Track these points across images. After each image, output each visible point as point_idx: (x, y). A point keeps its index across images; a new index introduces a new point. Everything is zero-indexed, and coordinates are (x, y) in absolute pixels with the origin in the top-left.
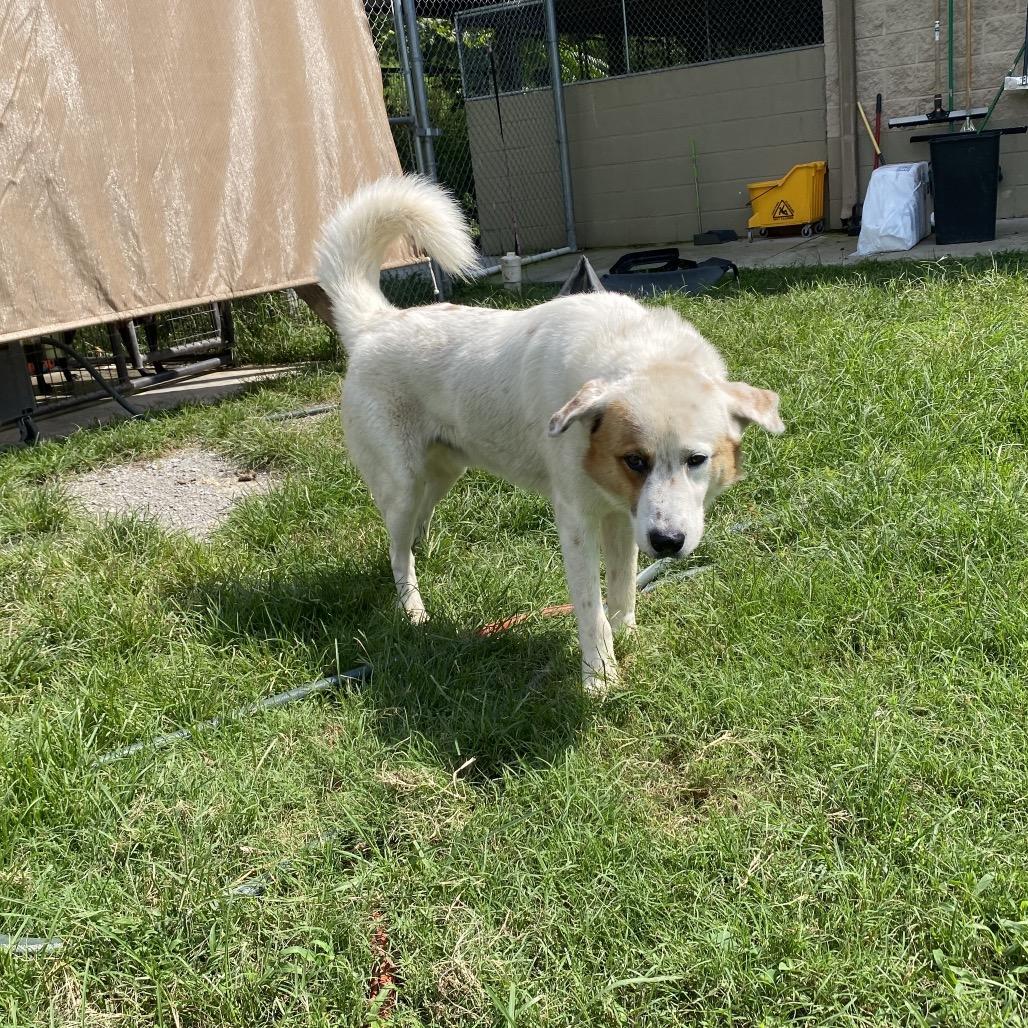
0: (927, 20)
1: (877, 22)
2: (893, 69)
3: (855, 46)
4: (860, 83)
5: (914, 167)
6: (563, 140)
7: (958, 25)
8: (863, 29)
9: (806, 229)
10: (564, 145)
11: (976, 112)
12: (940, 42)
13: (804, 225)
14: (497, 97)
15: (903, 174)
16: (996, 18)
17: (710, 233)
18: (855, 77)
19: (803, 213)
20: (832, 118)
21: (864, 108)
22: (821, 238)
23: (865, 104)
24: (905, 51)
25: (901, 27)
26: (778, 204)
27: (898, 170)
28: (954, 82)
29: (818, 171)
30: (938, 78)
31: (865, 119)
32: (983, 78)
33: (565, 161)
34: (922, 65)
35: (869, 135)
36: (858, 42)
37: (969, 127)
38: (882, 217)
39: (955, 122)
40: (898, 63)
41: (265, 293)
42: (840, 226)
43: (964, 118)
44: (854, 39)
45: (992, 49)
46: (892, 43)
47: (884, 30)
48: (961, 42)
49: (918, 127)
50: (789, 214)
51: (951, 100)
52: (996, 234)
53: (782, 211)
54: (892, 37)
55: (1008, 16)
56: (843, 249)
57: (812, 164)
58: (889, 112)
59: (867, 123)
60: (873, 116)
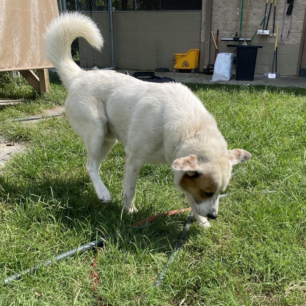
0: (235, 8)
1: (219, 6)
2: (223, 22)
3: (212, 13)
4: (212, 25)
5: (231, 54)
6: (112, 30)
7: (244, 11)
8: (215, 7)
9: (193, 71)
10: (112, 33)
11: (247, 39)
12: (239, 16)
13: (192, 69)
14: (91, 12)
15: (227, 56)
16: (255, 10)
17: (160, 68)
18: (211, 23)
19: (192, 65)
20: (203, 35)
21: (213, 33)
22: (197, 74)
23: (213, 32)
24: (227, 16)
25: (226, 9)
26: (184, 62)
27: (226, 55)
28: (242, 29)
29: (198, 52)
30: (237, 27)
31: (213, 37)
32: (250, 29)
33: (112, 38)
34: (232, 22)
35: (214, 42)
36: (213, 12)
37: (245, 44)
38: (221, 69)
39: (241, 42)
40: (224, 20)
41: (6, 72)
42: (203, 71)
43: (244, 41)
44: (212, 10)
45: (253, 20)
46: (223, 13)
47: (221, 9)
48: (245, 17)
49: (229, 42)
50: (187, 65)
51: (240, 34)
52: (254, 79)
53: (185, 64)
54: (223, 12)
55: (259, 10)
56: (206, 79)
57: (196, 50)
58: (221, 36)
59: (214, 39)
60: (216, 37)
